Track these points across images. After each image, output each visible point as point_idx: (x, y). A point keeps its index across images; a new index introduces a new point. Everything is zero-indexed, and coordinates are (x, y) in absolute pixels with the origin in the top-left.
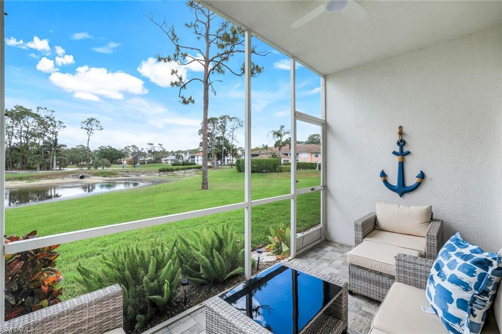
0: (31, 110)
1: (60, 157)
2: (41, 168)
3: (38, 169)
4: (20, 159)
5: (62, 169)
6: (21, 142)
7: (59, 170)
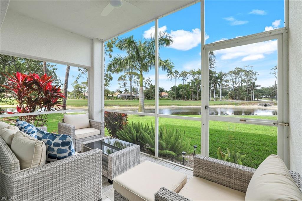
0: (242, 68)
1: (258, 93)
2: (246, 99)
3: (245, 100)
4: (237, 94)
5: (259, 100)
6: (238, 86)
7: (257, 100)
